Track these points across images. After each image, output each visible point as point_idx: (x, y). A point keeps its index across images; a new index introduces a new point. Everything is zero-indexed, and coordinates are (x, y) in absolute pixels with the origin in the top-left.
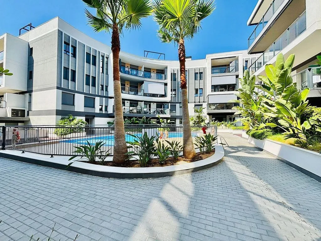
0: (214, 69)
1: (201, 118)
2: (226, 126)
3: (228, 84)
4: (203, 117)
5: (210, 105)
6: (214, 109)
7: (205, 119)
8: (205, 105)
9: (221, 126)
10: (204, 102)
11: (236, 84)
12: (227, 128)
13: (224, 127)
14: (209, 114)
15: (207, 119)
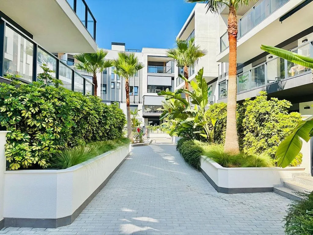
0: (151, 67)
1: (136, 122)
2: (161, 130)
3: (164, 86)
4: (138, 120)
5: (145, 107)
6: (150, 112)
7: (140, 122)
8: (140, 106)
9: (157, 130)
10: (139, 102)
11: (171, 86)
12: (163, 132)
13: (160, 131)
14: (145, 117)
15: (143, 123)
